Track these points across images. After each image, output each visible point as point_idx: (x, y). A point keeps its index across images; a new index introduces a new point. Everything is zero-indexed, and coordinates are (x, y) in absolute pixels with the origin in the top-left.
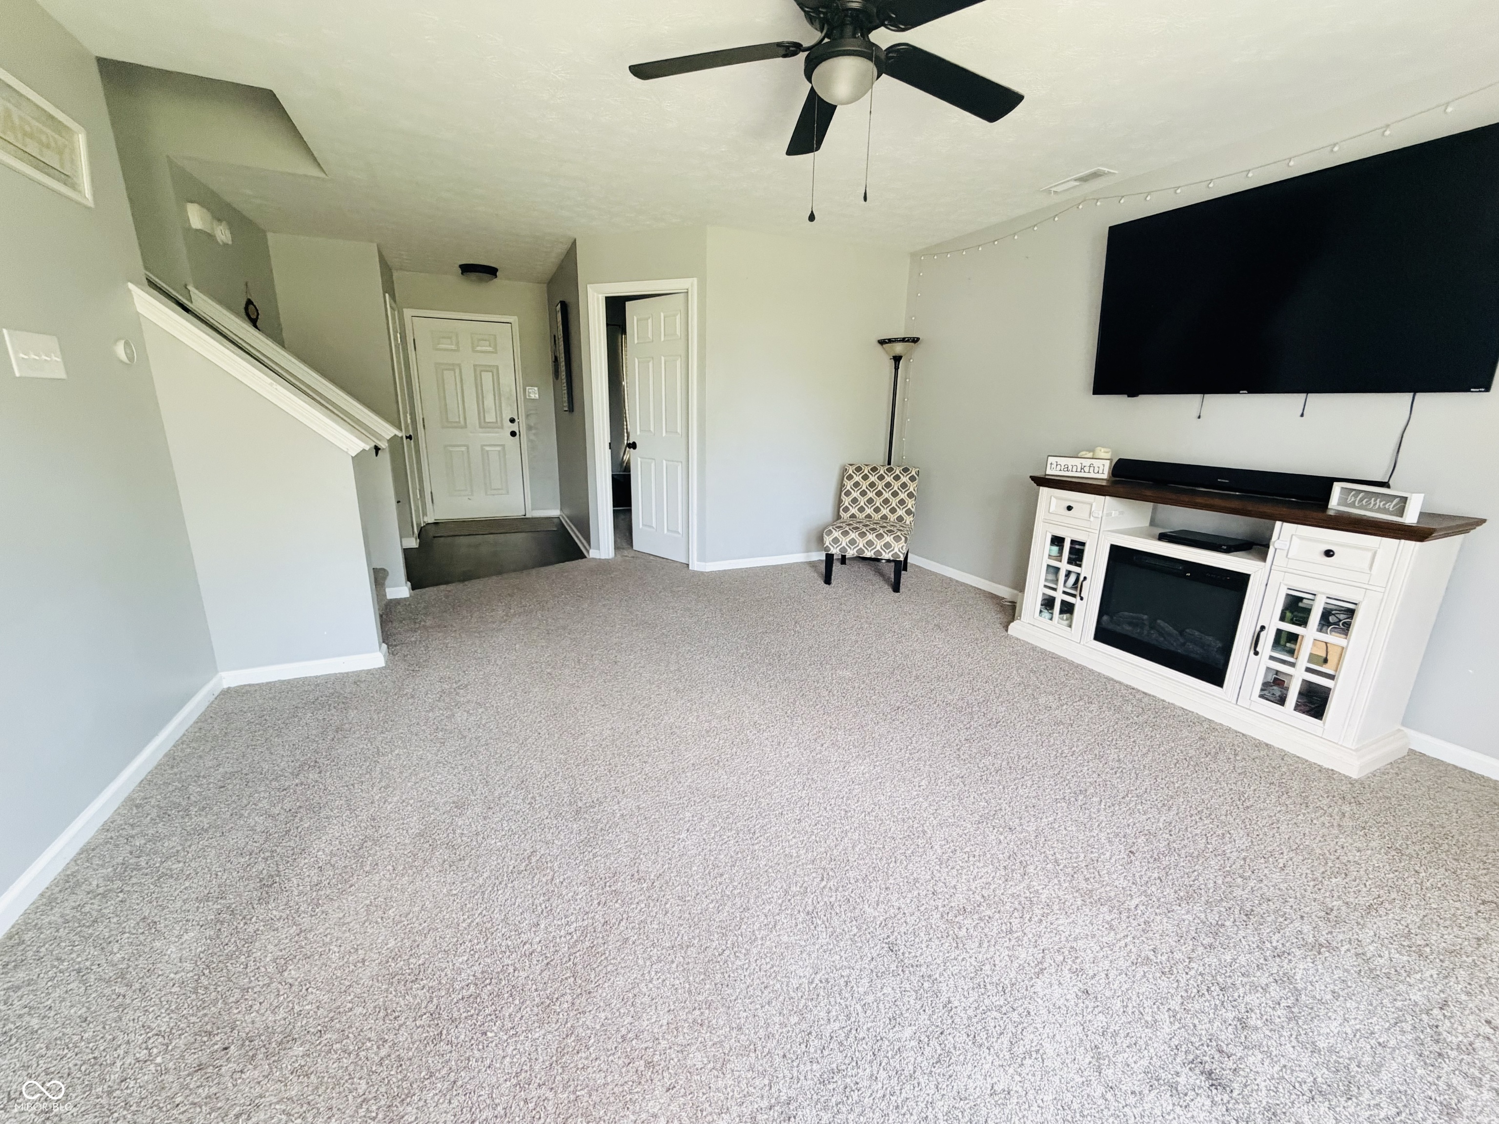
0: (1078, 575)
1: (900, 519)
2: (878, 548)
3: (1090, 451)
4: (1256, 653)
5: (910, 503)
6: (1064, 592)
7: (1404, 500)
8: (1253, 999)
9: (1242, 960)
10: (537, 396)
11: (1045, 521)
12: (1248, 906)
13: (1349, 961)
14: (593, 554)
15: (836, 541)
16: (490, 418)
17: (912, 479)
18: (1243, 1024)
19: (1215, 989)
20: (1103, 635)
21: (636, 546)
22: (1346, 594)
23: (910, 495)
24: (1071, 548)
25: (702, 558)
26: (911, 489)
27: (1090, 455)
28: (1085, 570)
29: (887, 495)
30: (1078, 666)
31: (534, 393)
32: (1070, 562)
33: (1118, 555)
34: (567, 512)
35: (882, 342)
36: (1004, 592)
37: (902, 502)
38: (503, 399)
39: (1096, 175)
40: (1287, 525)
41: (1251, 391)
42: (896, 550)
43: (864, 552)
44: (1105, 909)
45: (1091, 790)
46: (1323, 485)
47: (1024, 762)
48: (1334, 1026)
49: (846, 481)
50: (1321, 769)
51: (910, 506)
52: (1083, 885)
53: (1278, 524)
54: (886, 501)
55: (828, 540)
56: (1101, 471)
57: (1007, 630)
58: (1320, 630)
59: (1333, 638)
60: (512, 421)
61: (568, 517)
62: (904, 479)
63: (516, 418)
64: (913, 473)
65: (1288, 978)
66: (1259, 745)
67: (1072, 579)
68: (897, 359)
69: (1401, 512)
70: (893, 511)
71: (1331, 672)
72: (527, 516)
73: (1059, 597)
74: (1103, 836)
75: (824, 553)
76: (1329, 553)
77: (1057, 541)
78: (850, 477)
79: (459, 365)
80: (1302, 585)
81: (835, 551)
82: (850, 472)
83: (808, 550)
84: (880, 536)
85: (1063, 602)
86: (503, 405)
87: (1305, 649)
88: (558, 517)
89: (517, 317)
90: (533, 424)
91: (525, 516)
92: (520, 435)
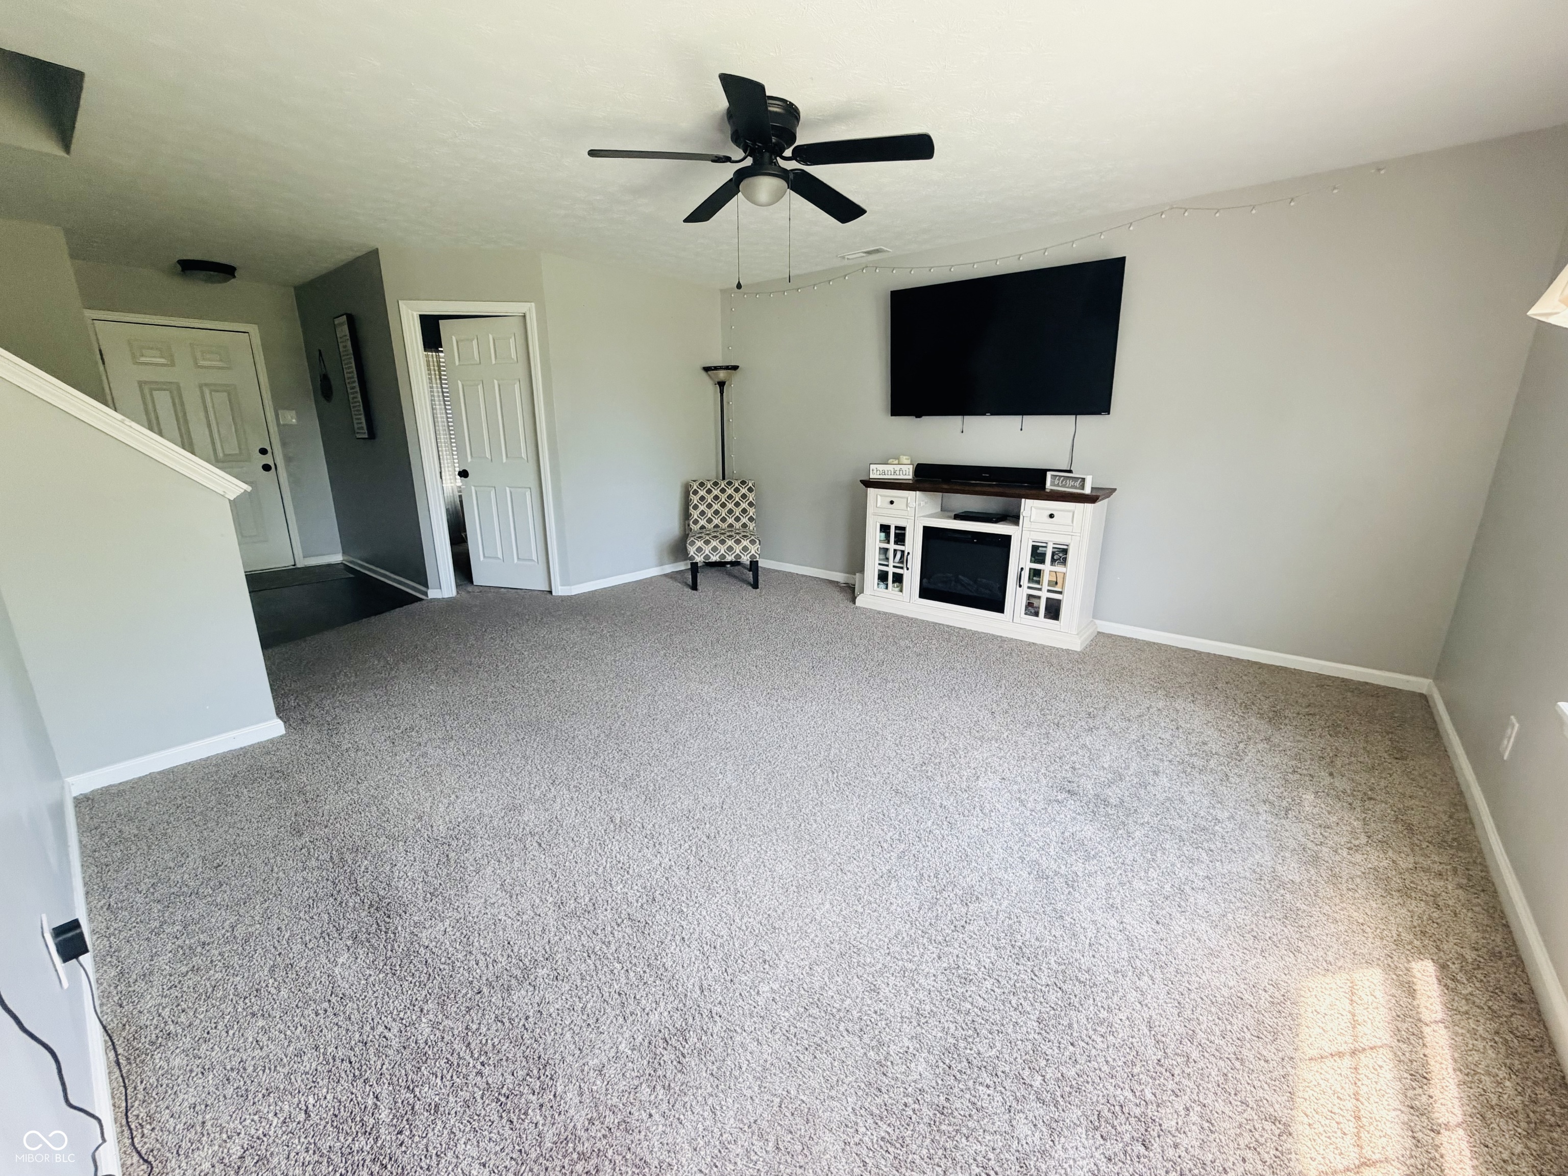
0: (903, 552)
1: (744, 526)
2: (738, 552)
3: (895, 459)
4: (1020, 586)
5: (751, 512)
6: (894, 567)
7: (1083, 480)
8: (1074, 758)
9: (1063, 744)
10: (294, 420)
11: (875, 514)
12: (1056, 721)
13: (1104, 731)
14: (433, 594)
15: (699, 550)
16: (231, 449)
17: (750, 490)
18: (1074, 768)
19: (1057, 760)
20: (926, 593)
21: (476, 581)
22: (1062, 540)
23: (751, 504)
24: (895, 533)
25: (565, 582)
26: (751, 499)
27: (896, 462)
28: (907, 548)
29: (730, 506)
30: (912, 619)
31: (290, 417)
32: (896, 543)
33: (930, 533)
35: (707, 369)
36: (839, 577)
37: (744, 511)
38: (247, 425)
39: (877, 251)
40: (1027, 500)
41: (992, 414)
42: (753, 552)
43: (725, 557)
44: (993, 742)
45: (957, 688)
46: (1040, 474)
47: (911, 681)
48: (1108, 758)
49: (692, 496)
50: (1063, 650)
51: (751, 514)
52: (977, 735)
53: (1023, 500)
54: (730, 511)
55: (692, 551)
56: (907, 473)
57: (854, 603)
58: (1052, 565)
59: (1059, 568)
60: (263, 451)
61: (364, 560)
62: (744, 491)
63: (269, 449)
64: (750, 485)
65: (1084, 746)
66: (1030, 644)
67: (899, 555)
68: (721, 384)
69: (1083, 487)
70: (737, 519)
71: (1060, 590)
72: (299, 566)
73: (891, 570)
74: (975, 709)
75: (689, 562)
76: (1051, 516)
77: (885, 528)
78: (695, 493)
79: (177, 384)
80: (1040, 537)
81: (699, 559)
82: (695, 487)
83: (661, 564)
84: (738, 542)
85: (894, 574)
86: (249, 434)
87: (1046, 578)
88: (342, 562)
89: (256, 326)
90: (293, 455)
91: (294, 565)
92: (276, 468)
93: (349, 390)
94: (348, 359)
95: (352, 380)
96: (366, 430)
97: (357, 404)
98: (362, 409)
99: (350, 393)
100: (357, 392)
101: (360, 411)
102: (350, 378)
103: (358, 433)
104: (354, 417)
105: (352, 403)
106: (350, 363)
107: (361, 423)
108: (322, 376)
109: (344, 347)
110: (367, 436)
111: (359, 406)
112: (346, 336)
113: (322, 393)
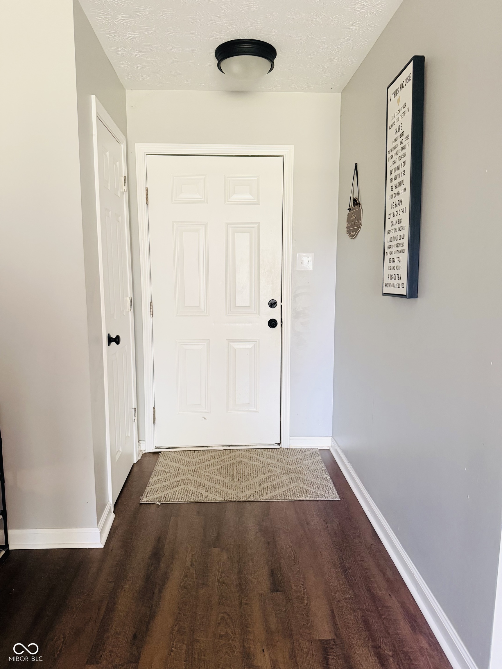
16: (242, 299)
31: (307, 262)
34: (344, 441)
38: (262, 271)
63: (279, 301)
72: (282, 446)
79: (206, 225)
86: (263, 281)
88: (329, 449)
89: (292, 146)
90: (301, 309)
91: (279, 444)
92: (282, 325)
93: (389, 211)
94: (399, 152)
95: (399, 189)
96: (404, 280)
97: (399, 233)
98: (406, 241)
99: (391, 216)
100: (403, 211)
101: (402, 245)
102: (396, 187)
103: (388, 285)
104: (387, 258)
105: (390, 232)
106: (403, 156)
107: (399, 268)
108: (352, 202)
109: (397, 131)
110: (404, 291)
111: (402, 237)
112: (403, 107)
113: (347, 228)
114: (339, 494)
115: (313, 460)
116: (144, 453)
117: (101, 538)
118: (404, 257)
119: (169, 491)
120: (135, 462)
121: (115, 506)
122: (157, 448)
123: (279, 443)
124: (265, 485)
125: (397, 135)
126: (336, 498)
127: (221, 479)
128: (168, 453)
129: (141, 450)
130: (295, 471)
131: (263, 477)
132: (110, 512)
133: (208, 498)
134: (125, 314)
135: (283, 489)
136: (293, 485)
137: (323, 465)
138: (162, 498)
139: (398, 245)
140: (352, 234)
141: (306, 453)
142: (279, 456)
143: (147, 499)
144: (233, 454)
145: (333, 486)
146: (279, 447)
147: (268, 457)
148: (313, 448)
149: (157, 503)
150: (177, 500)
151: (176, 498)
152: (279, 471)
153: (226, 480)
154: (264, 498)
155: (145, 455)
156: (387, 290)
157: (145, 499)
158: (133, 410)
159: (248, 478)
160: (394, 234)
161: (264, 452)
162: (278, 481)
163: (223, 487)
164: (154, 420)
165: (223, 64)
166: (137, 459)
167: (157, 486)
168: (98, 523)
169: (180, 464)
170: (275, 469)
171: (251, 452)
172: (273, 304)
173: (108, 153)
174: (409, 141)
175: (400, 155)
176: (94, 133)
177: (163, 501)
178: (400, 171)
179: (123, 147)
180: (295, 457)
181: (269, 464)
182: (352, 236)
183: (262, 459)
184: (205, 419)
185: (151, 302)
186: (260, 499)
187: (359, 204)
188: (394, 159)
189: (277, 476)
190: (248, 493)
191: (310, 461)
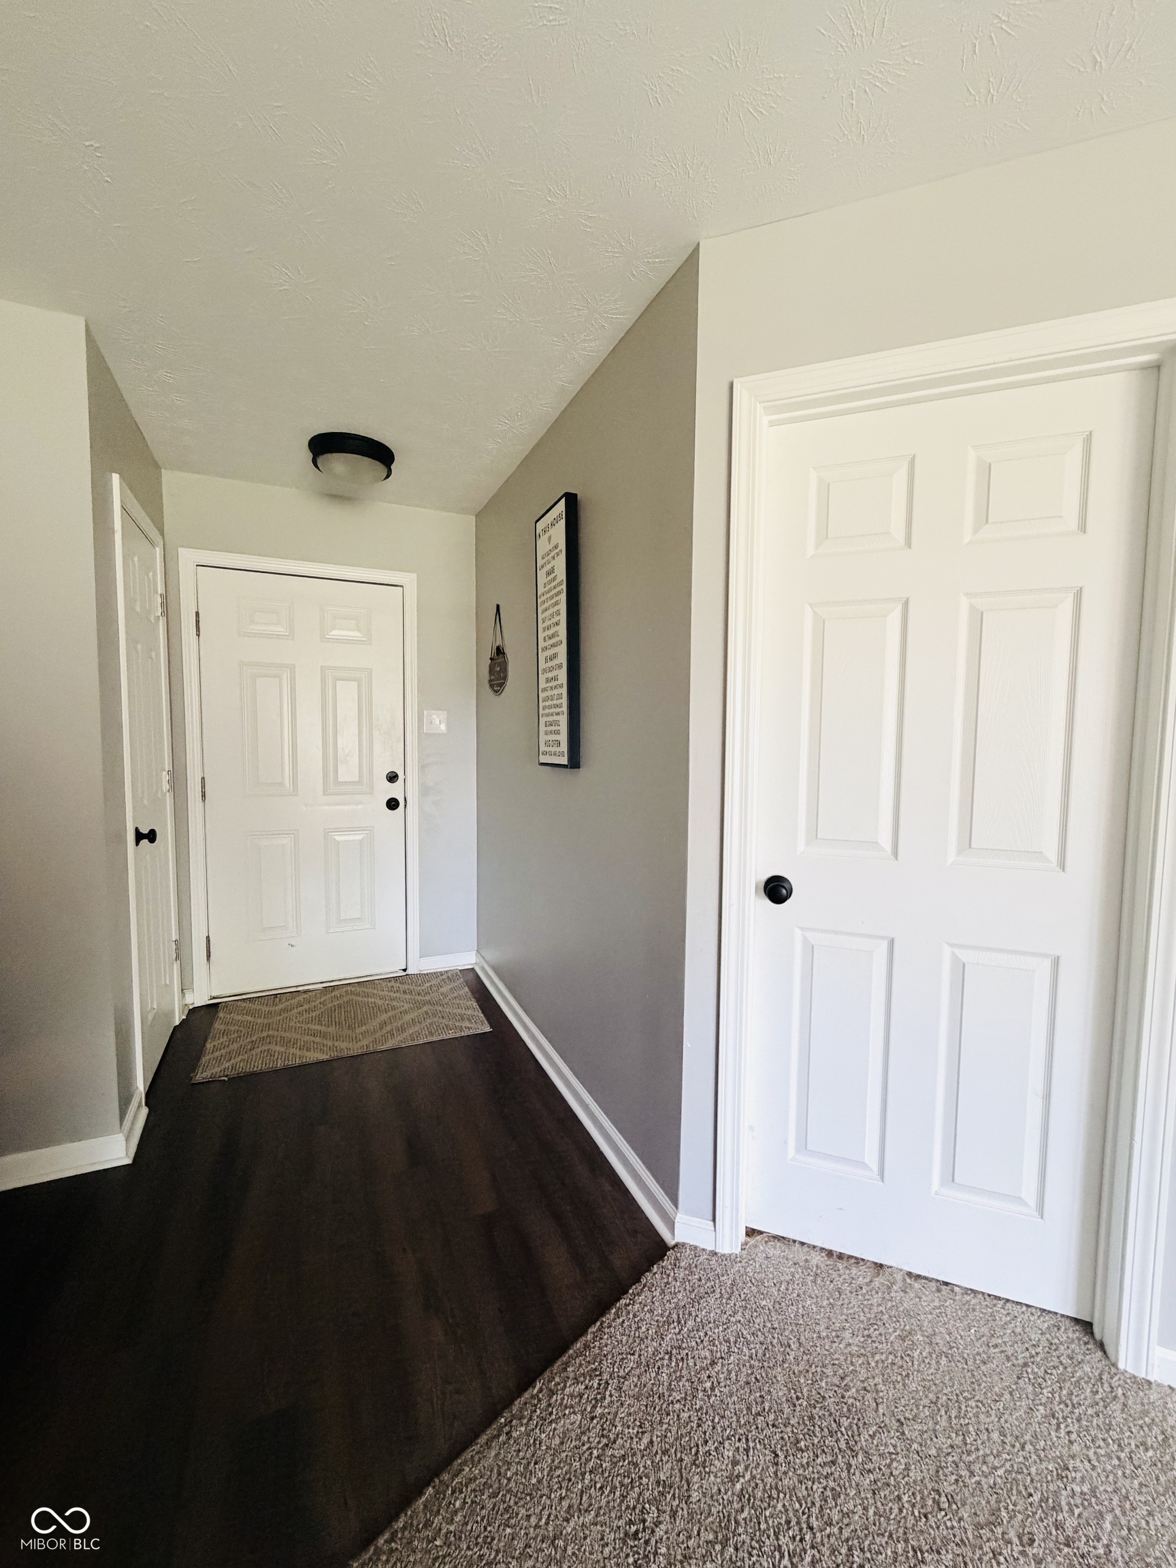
10: (443, 727)
16: (348, 772)
31: (438, 722)
34: (492, 955)
38: (376, 733)
61: (496, 970)
63: (400, 773)
72: (409, 972)
79: (292, 669)
86: (377, 747)
88: (473, 968)
89: (415, 575)
90: (432, 784)
91: (405, 970)
92: (405, 805)
93: (542, 665)
94: (552, 597)
95: (553, 641)
96: (564, 747)
97: (556, 692)
98: (564, 701)
99: (545, 671)
100: (560, 666)
101: (560, 706)
102: (550, 638)
103: (545, 753)
104: (542, 720)
105: (544, 690)
106: (556, 603)
107: (557, 732)
108: (495, 650)
109: (548, 574)
110: (564, 761)
111: (560, 696)
112: (556, 547)
113: (490, 681)
114: (489, 1023)
115: (453, 985)
116: (191, 1007)
117: (127, 1150)
118: (563, 720)
119: (240, 1057)
120: (177, 1023)
121: (148, 1095)
122: (214, 998)
123: (405, 968)
124: (388, 1028)
125: (549, 578)
126: (487, 1029)
127: (323, 1029)
128: (233, 1003)
129: (186, 1005)
130: (429, 1002)
131: (384, 1016)
132: (139, 1106)
133: (304, 1058)
134: (159, 795)
135: (417, 1028)
136: (428, 1021)
137: (467, 989)
138: (230, 1070)
139: (557, 706)
140: (495, 689)
141: (443, 977)
142: (406, 987)
143: (204, 1075)
144: (337, 993)
145: (482, 1015)
146: (404, 974)
147: (391, 989)
148: (452, 969)
149: (222, 1078)
150: (255, 1069)
151: (252, 1067)
152: (406, 1006)
153: (332, 1030)
154: (390, 1044)
155: (194, 1011)
156: (543, 759)
157: (201, 1076)
158: (174, 943)
159: (362, 1023)
160: (549, 693)
161: (384, 984)
162: (408, 1018)
163: (326, 1039)
164: (209, 956)
165: (320, 461)
166: (180, 1018)
167: (217, 1054)
168: (121, 1125)
169: (255, 1017)
170: (402, 1004)
171: (366, 985)
172: (392, 778)
173: (136, 559)
174: (564, 587)
175: (553, 601)
176: (116, 529)
177: (233, 1073)
178: (554, 620)
179: (158, 551)
180: (428, 985)
181: (392, 999)
182: (496, 692)
183: (380, 993)
184: (292, 946)
185: (203, 778)
186: (384, 1047)
187: (504, 653)
188: (546, 605)
189: (406, 1012)
190: (365, 1043)
191: (449, 987)
